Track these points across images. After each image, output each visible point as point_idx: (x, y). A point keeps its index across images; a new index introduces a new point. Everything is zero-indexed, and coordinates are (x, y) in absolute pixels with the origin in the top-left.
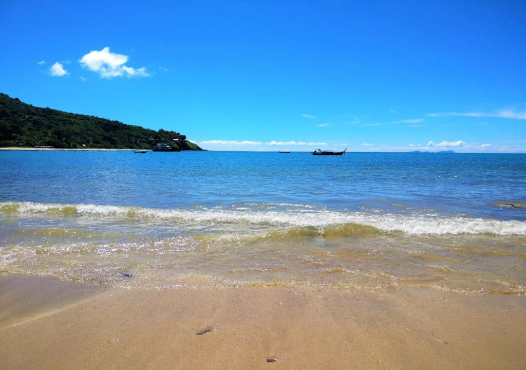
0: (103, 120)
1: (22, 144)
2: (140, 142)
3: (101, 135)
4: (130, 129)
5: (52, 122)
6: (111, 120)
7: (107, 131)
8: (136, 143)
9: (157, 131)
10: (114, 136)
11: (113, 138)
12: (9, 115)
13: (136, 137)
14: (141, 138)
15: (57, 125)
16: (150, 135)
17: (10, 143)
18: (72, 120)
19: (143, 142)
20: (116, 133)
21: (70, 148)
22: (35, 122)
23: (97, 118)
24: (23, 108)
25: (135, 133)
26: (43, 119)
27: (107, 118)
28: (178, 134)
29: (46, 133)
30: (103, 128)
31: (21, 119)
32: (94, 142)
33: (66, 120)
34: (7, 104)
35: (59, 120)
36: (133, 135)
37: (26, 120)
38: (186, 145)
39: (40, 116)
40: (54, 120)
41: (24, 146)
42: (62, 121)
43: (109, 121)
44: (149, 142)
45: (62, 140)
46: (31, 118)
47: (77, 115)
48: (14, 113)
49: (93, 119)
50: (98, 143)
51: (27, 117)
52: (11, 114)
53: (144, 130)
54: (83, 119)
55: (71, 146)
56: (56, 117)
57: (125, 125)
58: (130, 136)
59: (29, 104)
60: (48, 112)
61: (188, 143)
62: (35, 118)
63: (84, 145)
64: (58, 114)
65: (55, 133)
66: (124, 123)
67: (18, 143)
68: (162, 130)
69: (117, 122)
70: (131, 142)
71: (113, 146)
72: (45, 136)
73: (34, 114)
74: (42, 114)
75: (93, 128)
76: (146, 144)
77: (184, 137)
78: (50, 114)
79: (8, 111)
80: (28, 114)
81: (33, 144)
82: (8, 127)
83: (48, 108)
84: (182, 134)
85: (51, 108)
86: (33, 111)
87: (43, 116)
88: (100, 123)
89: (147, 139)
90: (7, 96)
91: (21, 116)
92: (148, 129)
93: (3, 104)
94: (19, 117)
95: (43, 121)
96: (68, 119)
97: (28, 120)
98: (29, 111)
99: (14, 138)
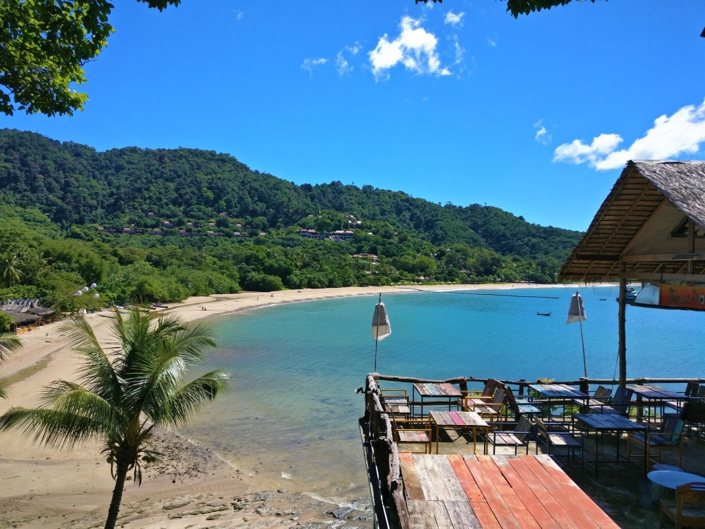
1: (500, 280)
5: (551, 246)
12: (508, 239)
17: (487, 279)
21: (554, 283)
22: (533, 247)
24: (523, 229)
26: (542, 241)
31: (520, 243)
33: (567, 242)
34: (508, 226)
35: (560, 242)
37: (524, 244)
39: (540, 237)
40: (554, 242)
42: (563, 243)
45: (545, 273)
46: (530, 240)
48: (514, 235)
51: (526, 239)
52: (511, 237)
55: (556, 280)
56: (558, 239)
59: (531, 223)
60: (550, 232)
62: (534, 240)
64: (560, 234)
67: (495, 278)
73: (534, 236)
74: (543, 235)
78: (551, 235)
79: (508, 234)
80: (528, 236)
81: (513, 279)
82: (489, 259)
83: (551, 227)
85: (554, 226)
86: (534, 231)
87: (543, 238)
90: (511, 214)
91: (520, 239)
93: (505, 225)
94: (518, 240)
95: (542, 245)
96: (570, 240)
97: (527, 244)
98: (530, 232)
99: (493, 273)
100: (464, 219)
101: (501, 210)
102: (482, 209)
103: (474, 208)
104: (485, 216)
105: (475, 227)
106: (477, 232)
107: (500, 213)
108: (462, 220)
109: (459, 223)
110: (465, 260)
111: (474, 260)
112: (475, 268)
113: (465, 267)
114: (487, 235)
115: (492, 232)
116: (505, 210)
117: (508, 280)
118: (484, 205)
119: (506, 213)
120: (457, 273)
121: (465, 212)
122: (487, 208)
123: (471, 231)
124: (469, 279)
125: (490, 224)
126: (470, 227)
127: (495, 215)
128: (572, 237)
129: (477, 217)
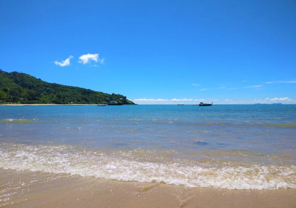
0: (82, 89)
1: (41, 102)
2: (102, 100)
3: (81, 97)
4: (96, 94)
5: (56, 91)
6: (86, 89)
7: (84, 95)
8: (99, 101)
9: (111, 94)
10: (88, 97)
11: (88, 98)
12: (35, 87)
13: (100, 98)
14: (102, 98)
15: (59, 92)
16: (107, 97)
17: (35, 102)
18: (67, 89)
19: (103, 100)
20: (89, 96)
21: (64, 103)
22: (48, 91)
23: (79, 88)
24: (42, 84)
25: (99, 96)
26: (52, 89)
27: (84, 88)
28: (122, 96)
29: (53, 96)
30: (82, 93)
31: (41, 89)
32: (77, 101)
33: (63, 89)
34: (34, 82)
36: (98, 97)
37: (43, 90)
38: (126, 102)
39: (51, 87)
40: (57, 89)
41: (41, 103)
42: (61, 90)
43: (85, 89)
44: (107, 100)
45: (60, 100)
47: (69, 86)
48: (38, 86)
49: (77, 88)
50: (79, 101)
51: (44, 88)
52: (36, 87)
53: (104, 94)
54: (72, 89)
55: (65, 103)
56: (58, 88)
57: (94, 91)
58: (96, 97)
59: (45, 81)
60: (55, 86)
61: (127, 101)
62: (48, 88)
63: (72, 102)
64: (59, 86)
65: (57, 96)
66: (93, 90)
67: (39, 102)
68: (113, 94)
69: (89, 90)
70: (97, 101)
71: (87, 103)
72: (52, 98)
73: (47, 87)
74: (51, 86)
75: (76, 93)
76: (105, 101)
77: (125, 97)
79: (35, 85)
81: (46, 102)
82: (34, 93)
83: (54, 83)
84: (124, 96)
85: (56, 83)
86: (47, 85)
88: (80, 90)
89: (105, 99)
90: (35, 78)
91: (41, 88)
92: (106, 93)
93: (32, 82)
94: (40, 88)
95: (52, 90)
96: (64, 88)
97: (45, 90)
98: (45, 85)
99: (37, 99)
100: (10, 78)
101: (29, 75)
102: (19, 74)
103: (15, 73)
104: (22, 77)
105: (16, 82)
106: (17, 84)
107: (29, 76)
108: (8, 78)
109: (7, 79)
110: (20, 93)
111: (25, 94)
112: (27, 97)
113: (21, 97)
114: (24, 86)
115: (26, 85)
116: (31, 75)
117: (44, 102)
118: (20, 72)
119: (32, 77)
120: (18, 99)
121: (10, 75)
122: (22, 74)
123: (14, 83)
124: (25, 102)
125: (25, 81)
126: (13, 81)
127: (27, 77)
128: (65, 88)
129: (17, 77)
